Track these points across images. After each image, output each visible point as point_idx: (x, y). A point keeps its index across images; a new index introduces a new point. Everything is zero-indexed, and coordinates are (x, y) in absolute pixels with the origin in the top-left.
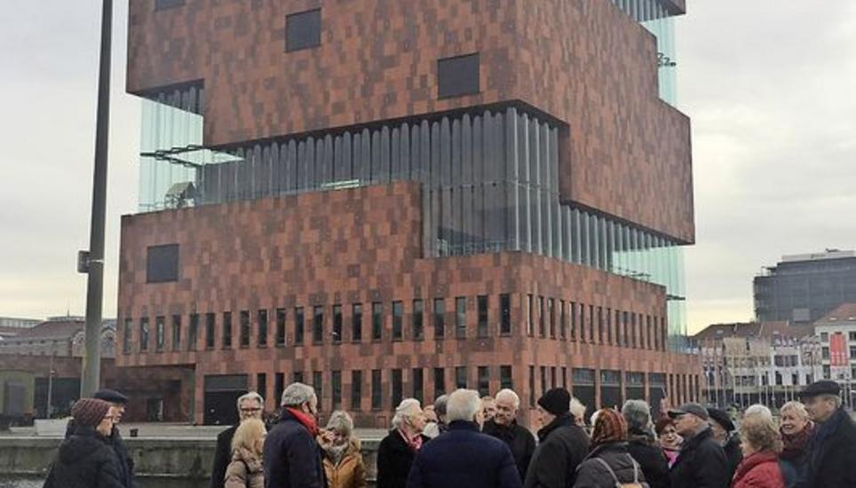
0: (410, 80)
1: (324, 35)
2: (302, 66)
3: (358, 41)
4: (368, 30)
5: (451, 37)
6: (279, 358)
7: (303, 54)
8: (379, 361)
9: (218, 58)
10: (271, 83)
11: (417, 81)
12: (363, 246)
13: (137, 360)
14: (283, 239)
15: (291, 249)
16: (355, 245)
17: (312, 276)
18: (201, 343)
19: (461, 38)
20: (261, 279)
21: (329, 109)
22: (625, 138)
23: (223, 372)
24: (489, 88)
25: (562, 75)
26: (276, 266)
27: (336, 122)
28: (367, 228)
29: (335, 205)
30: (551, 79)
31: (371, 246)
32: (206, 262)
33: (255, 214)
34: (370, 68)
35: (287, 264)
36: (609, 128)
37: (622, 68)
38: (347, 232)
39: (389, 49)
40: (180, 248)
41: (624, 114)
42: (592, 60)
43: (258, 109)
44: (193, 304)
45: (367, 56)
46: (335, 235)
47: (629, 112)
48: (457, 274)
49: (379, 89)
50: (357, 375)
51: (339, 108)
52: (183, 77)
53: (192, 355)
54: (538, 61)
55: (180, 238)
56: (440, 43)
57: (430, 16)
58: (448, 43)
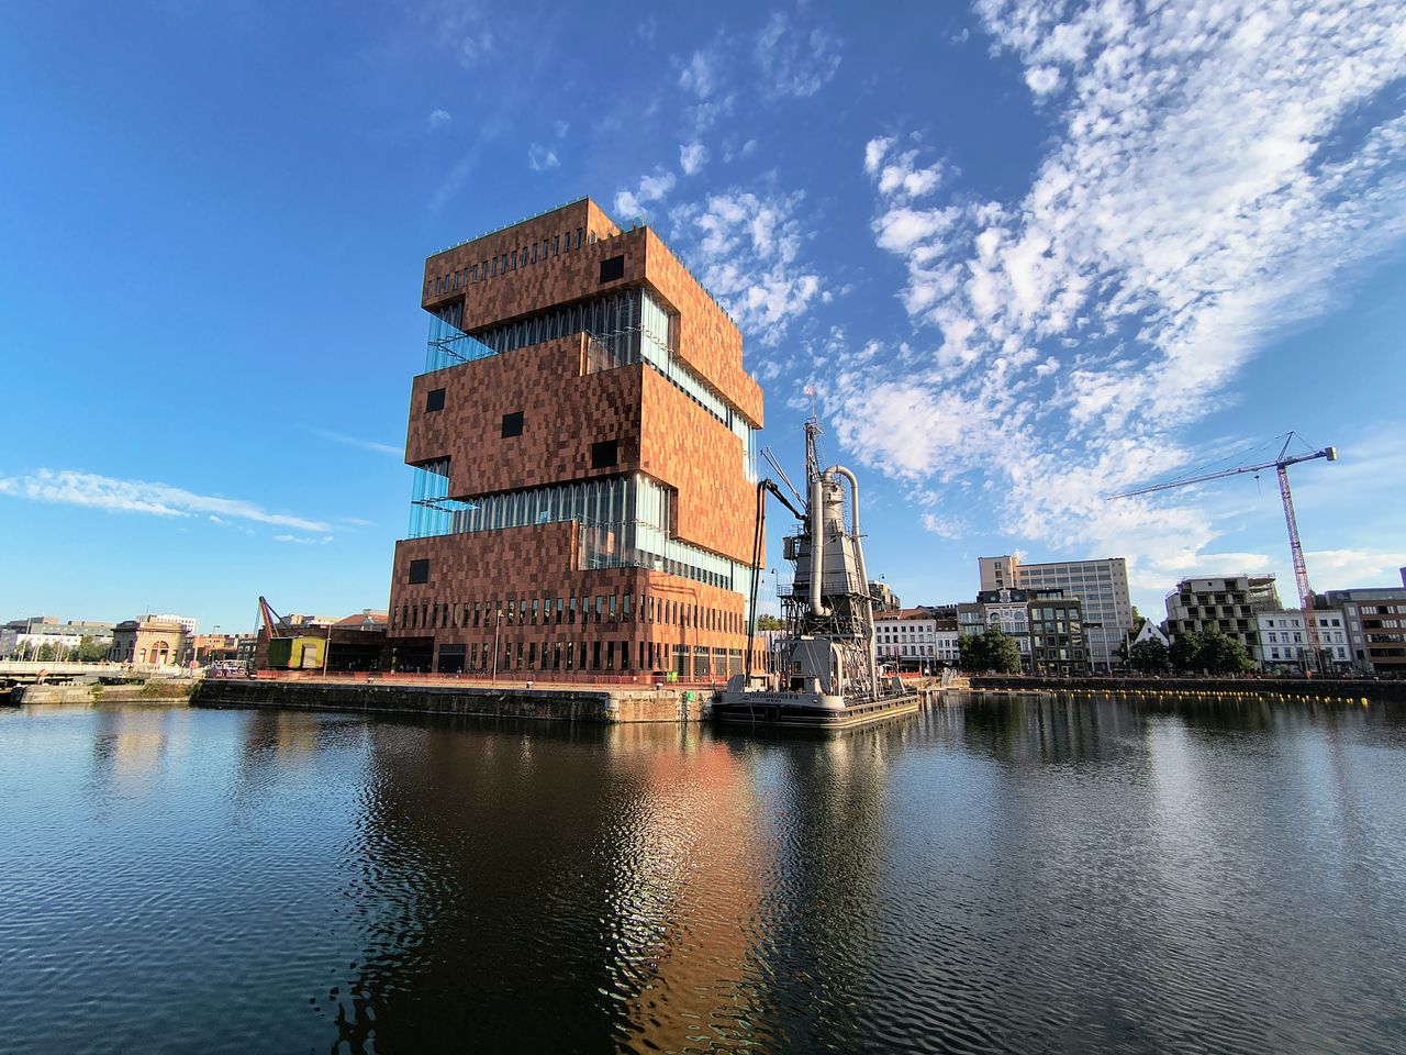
0: (575, 457)
1: (524, 428)
2: (510, 447)
3: (545, 432)
4: (551, 425)
5: (600, 430)
6: (486, 633)
7: (511, 440)
8: (547, 636)
9: (460, 442)
10: (491, 458)
11: (579, 457)
12: (541, 561)
13: (400, 634)
14: (492, 557)
15: (496, 563)
16: (534, 562)
17: (508, 581)
18: (439, 623)
19: (607, 430)
20: (477, 582)
21: (525, 474)
22: (717, 499)
23: (451, 642)
24: (622, 462)
25: (673, 456)
26: (487, 575)
27: (529, 483)
28: (543, 551)
29: (525, 536)
30: (665, 459)
31: (545, 563)
32: (445, 571)
33: (477, 540)
34: (551, 449)
35: (493, 573)
36: (707, 493)
37: (717, 456)
38: (531, 555)
39: (563, 437)
40: (430, 563)
41: (717, 486)
42: (696, 450)
43: (482, 474)
44: (436, 598)
45: (550, 441)
46: (524, 556)
47: (721, 484)
48: (597, 582)
49: (556, 462)
50: (533, 646)
51: (531, 473)
52: (439, 454)
53: (433, 630)
54: (656, 447)
55: (431, 556)
56: (594, 433)
57: (589, 416)
58: (598, 433)
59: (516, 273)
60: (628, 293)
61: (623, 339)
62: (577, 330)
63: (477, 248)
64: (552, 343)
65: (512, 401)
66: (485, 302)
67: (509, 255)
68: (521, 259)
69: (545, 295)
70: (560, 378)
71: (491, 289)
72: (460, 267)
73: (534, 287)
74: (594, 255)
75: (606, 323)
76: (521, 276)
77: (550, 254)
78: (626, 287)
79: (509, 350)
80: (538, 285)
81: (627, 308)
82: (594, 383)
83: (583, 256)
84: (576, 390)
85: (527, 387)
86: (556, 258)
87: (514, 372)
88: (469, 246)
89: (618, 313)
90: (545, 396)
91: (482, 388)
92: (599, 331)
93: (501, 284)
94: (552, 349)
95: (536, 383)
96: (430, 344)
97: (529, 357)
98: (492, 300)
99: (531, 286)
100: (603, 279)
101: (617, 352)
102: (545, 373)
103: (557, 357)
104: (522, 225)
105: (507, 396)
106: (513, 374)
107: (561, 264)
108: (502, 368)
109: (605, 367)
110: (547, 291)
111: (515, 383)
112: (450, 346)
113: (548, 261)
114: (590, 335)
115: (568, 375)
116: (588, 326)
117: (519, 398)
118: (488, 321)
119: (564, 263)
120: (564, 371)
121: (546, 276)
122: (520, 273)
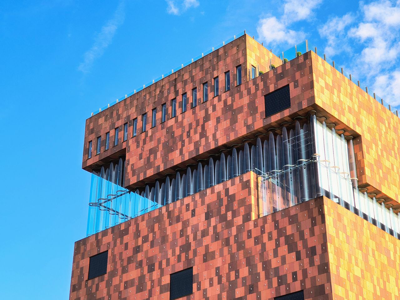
1: (195, 286)
3: (218, 289)
5: (282, 280)
39: (239, 292)
54: (351, 295)
56: (275, 284)
57: (266, 265)
58: (280, 284)
59: (176, 121)
60: (298, 124)
61: (297, 173)
62: (244, 170)
63: (135, 102)
64: (219, 188)
65: (179, 257)
66: (146, 154)
67: (168, 103)
68: (181, 105)
69: (207, 138)
70: (229, 225)
71: (151, 140)
72: (120, 123)
73: (196, 132)
74: (257, 89)
75: (276, 158)
76: (182, 122)
77: (211, 95)
78: (294, 117)
79: (173, 201)
80: (199, 129)
81: (299, 139)
82: (269, 226)
83: (245, 92)
84: (249, 237)
85: (195, 238)
86: (216, 99)
87: (180, 224)
88: (128, 102)
89: (289, 146)
90: (215, 247)
91: (146, 246)
92: (270, 168)
93: (161, 134)
94: (219, 194)
95: (205, 233)
96: (91, 205)
97: (195, 205)
98: (153, 151)
99: (192, 131)
100: (269, 112)
101: (292, 188)
102: (213, 221)
103: (225, 202)
104: (179, 72)
105: (174, 252)
106: (179, 226)
107: (222, 103)
108: (167, 221)
109: (280, 206)
110: (210, 134)
111: (181, 236)
112: (112, 205)
113: (208, 103)
114: (259, 174)
115: (239, 220)
116: (257, 165)
117: (187, 253)
118: (150, 173)
119: (225, 102)
120: (234, 216)
121: (207, 118)
122: (180, 119)
